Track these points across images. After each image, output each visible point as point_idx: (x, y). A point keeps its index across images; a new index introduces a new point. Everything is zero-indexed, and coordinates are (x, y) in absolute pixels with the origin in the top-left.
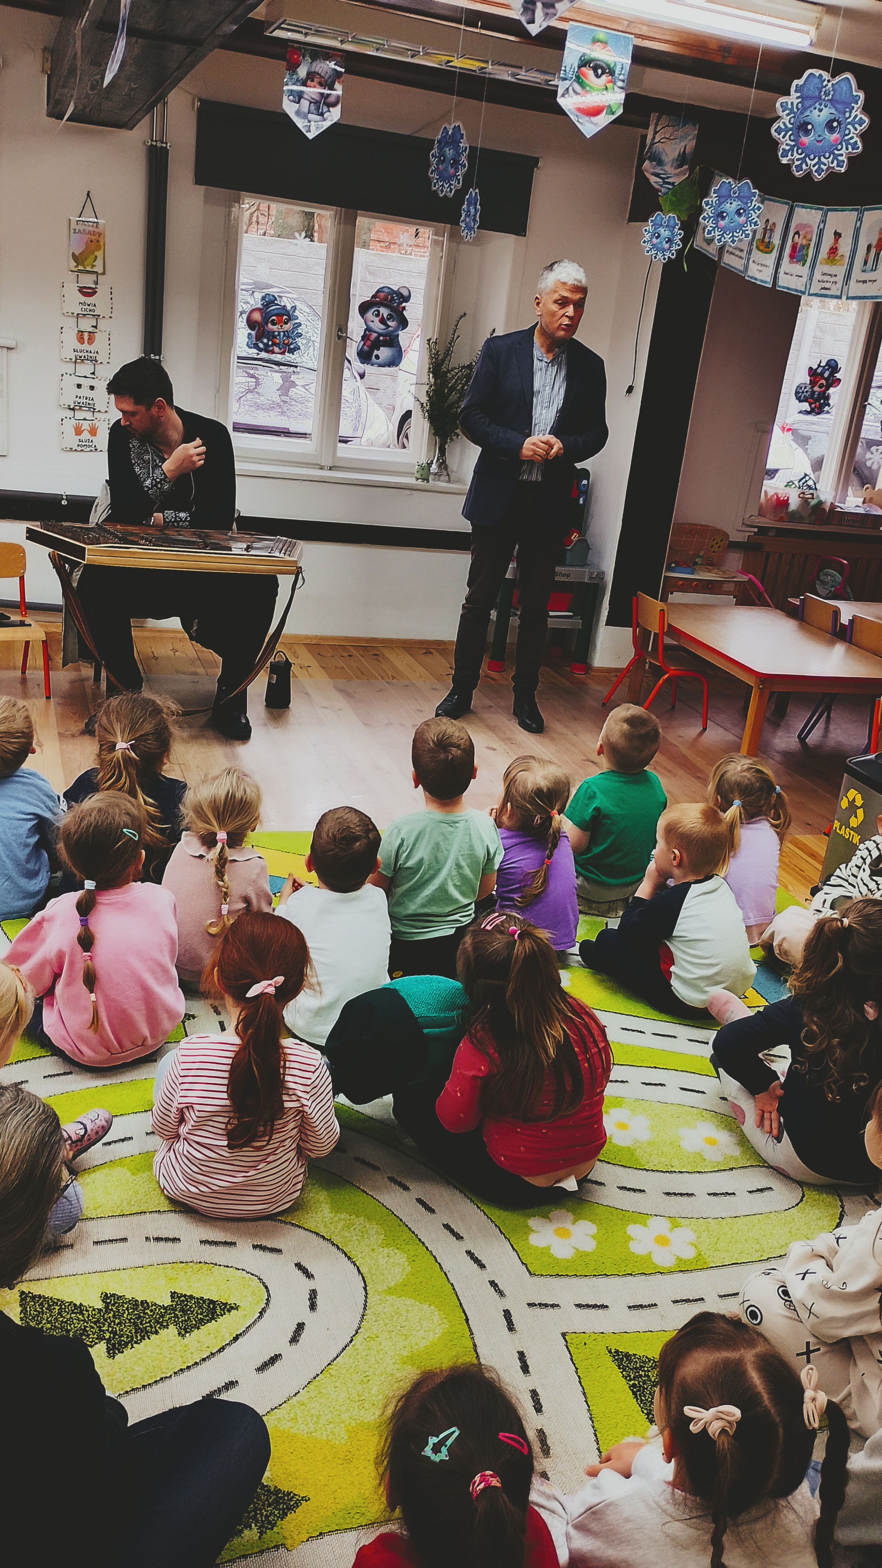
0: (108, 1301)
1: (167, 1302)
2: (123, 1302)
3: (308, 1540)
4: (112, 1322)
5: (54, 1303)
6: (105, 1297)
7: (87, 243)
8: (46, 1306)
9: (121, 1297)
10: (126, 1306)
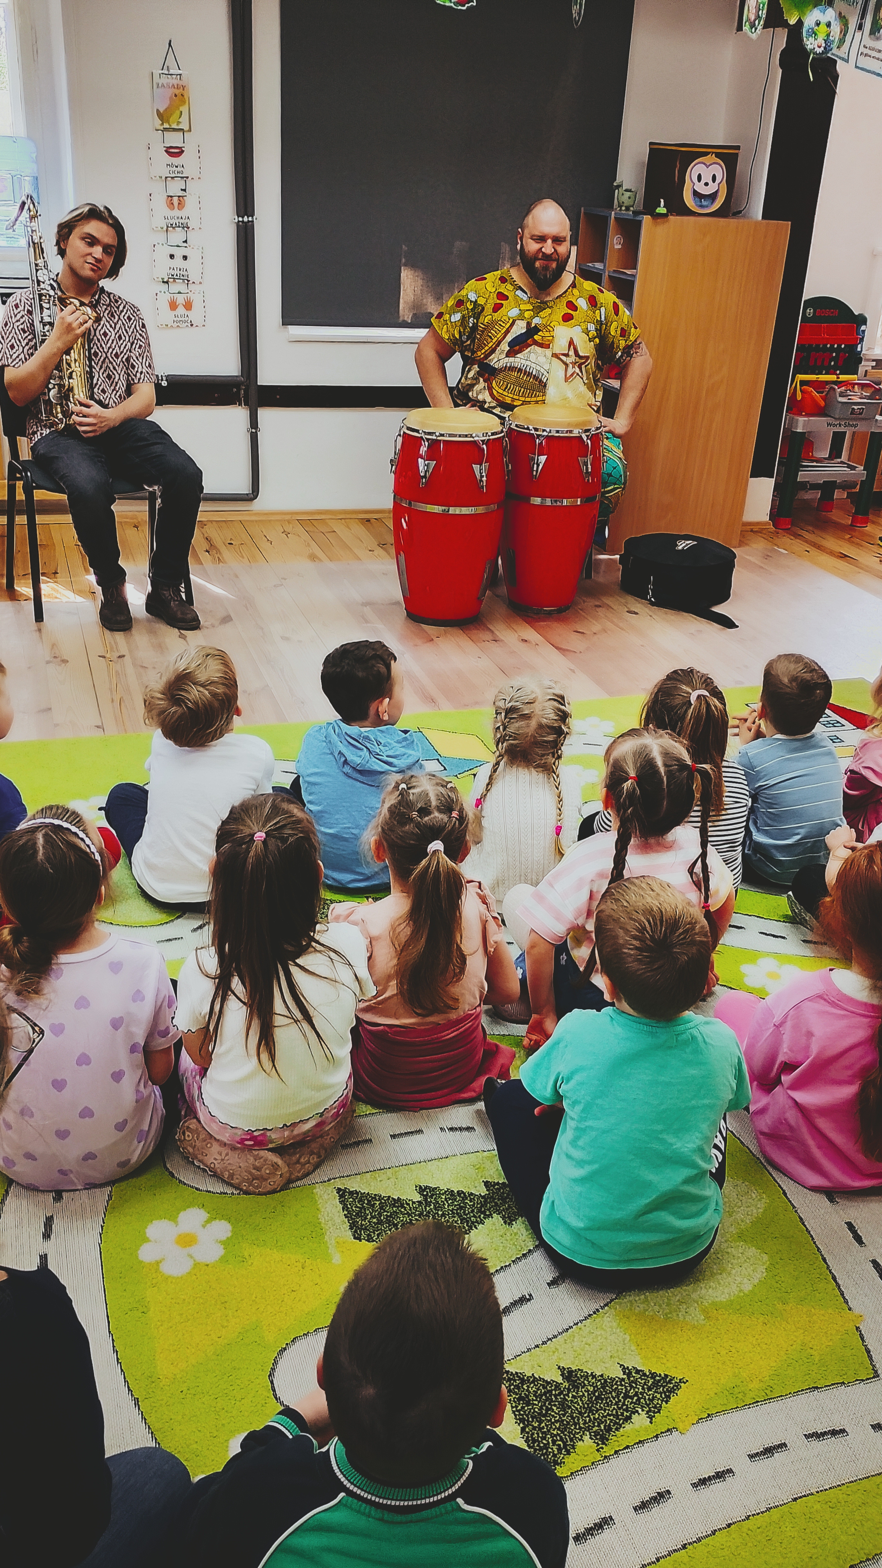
0: (425, 1193)
1: (483, 1191)
2: (440, 1193)
3: (698, 1422)
4: (435, 1214)
5: (373, 1198)
6: (421, 1190)
7: (171, 98)
8: (366, 1202)
9: (436, 1188)
10: (444, 1197)
